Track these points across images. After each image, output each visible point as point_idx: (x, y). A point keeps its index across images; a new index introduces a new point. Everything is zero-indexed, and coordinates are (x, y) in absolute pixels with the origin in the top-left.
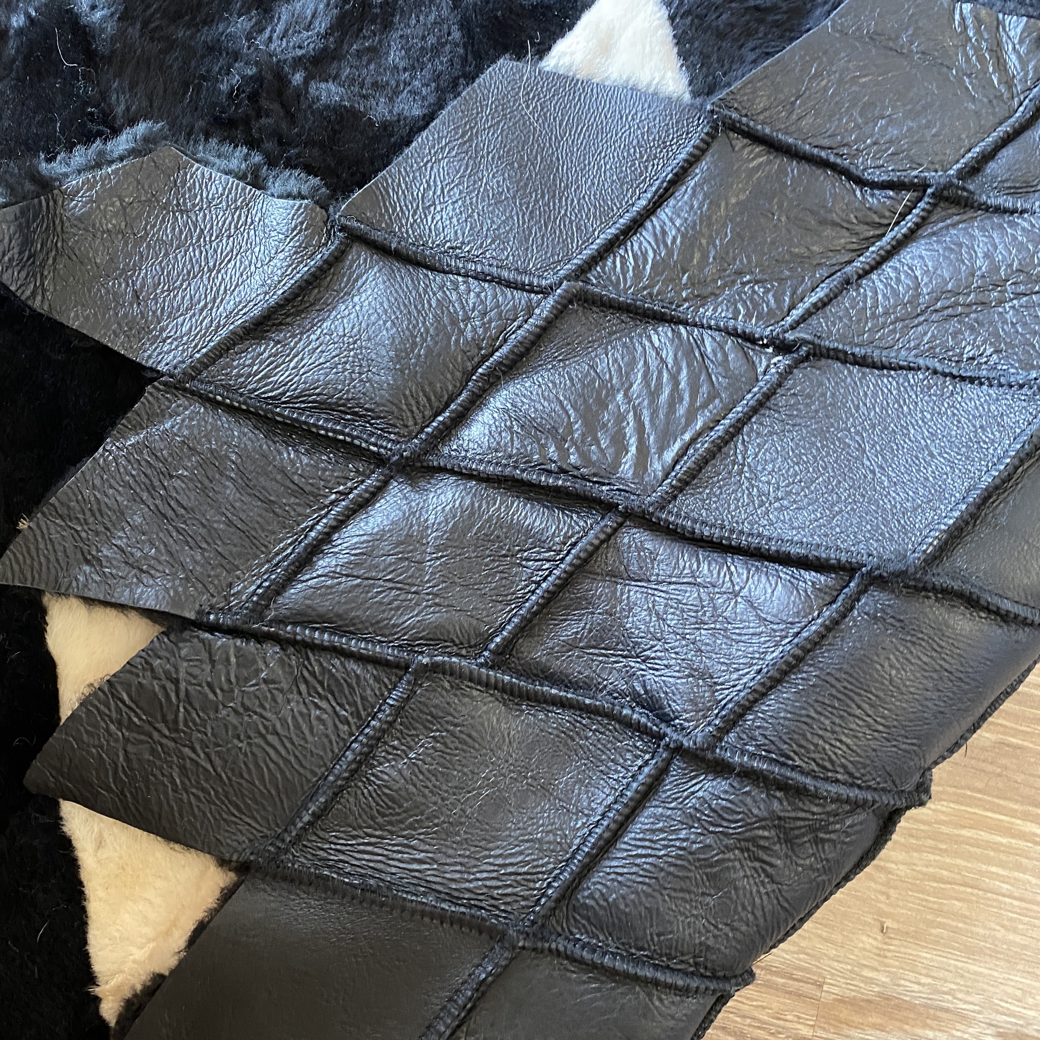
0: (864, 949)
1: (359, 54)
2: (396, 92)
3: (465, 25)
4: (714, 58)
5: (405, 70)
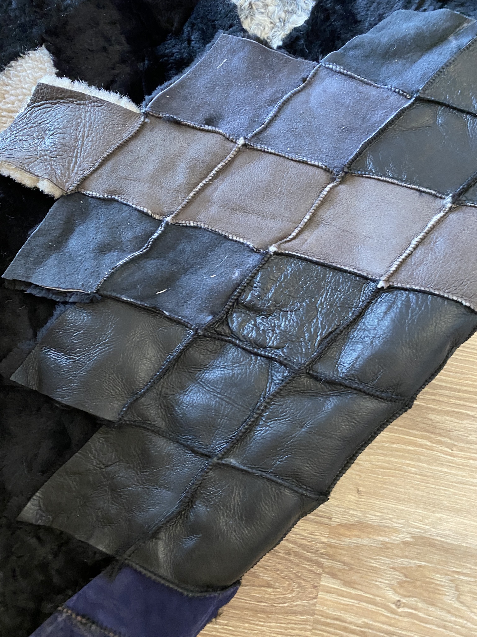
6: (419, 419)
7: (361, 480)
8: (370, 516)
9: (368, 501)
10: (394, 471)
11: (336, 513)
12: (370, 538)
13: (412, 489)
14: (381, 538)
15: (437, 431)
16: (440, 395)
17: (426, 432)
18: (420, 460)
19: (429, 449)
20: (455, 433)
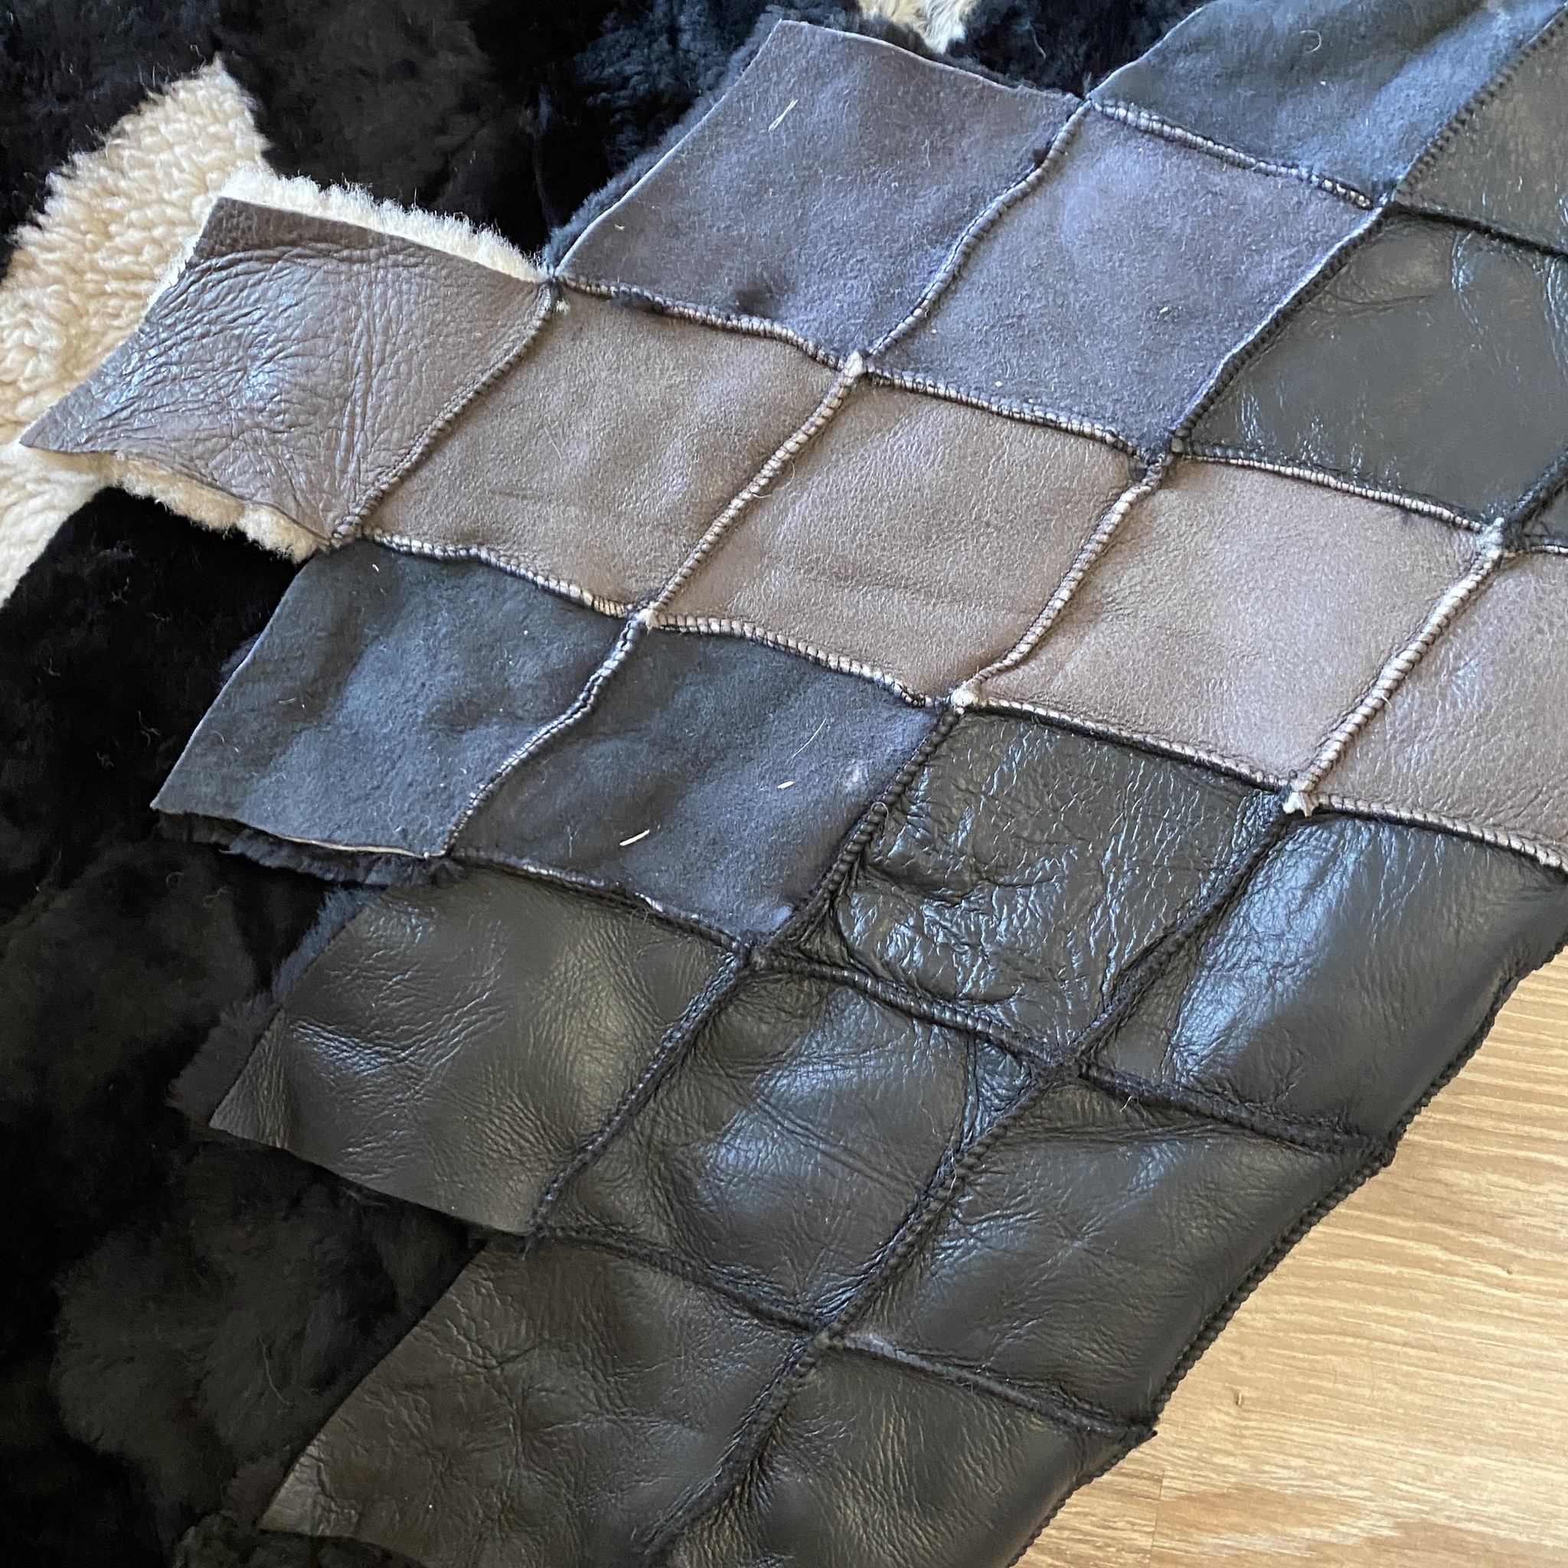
6: (1410, 1184)
7: (1241, 1367)
8: (1274, 1469)
9: (1265, 1425)
10: (1340, 1339)
11: (1175, 1464)
12: (1274, 1532)
13: (1396, 1389)
14: (1307, 1532)
15: (1465, 1217)
16: (1472, 1112)
17: (1433, 1220)
18: (1415, 1305)
19: (1441, 1272)
20: (1519, 1222)
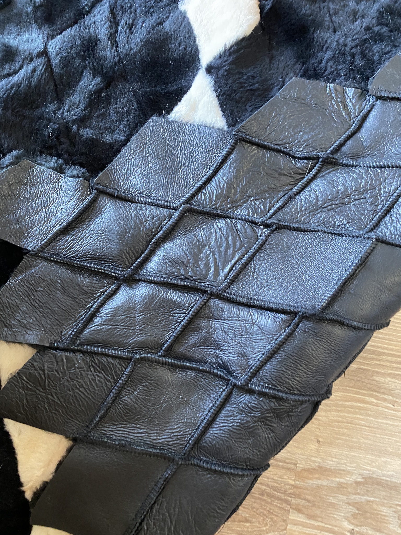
0: (312, 450)
1: (98, 116)
2: (114, 131)
3: (138, 103)
4: (235, 111)
5: (117, 121)
